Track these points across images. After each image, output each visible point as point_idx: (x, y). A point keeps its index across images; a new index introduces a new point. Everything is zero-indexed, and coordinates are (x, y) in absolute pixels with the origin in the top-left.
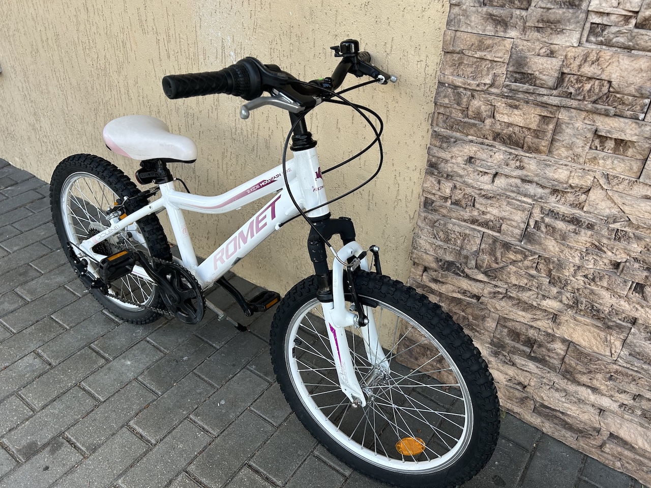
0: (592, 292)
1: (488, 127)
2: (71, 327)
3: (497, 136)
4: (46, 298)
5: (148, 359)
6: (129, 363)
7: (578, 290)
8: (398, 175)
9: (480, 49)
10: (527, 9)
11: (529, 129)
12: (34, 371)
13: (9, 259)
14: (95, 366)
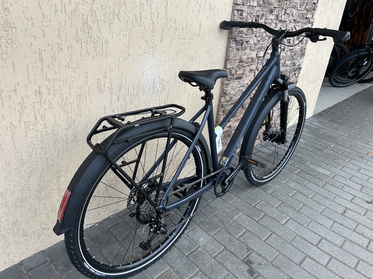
11: (242, 73)
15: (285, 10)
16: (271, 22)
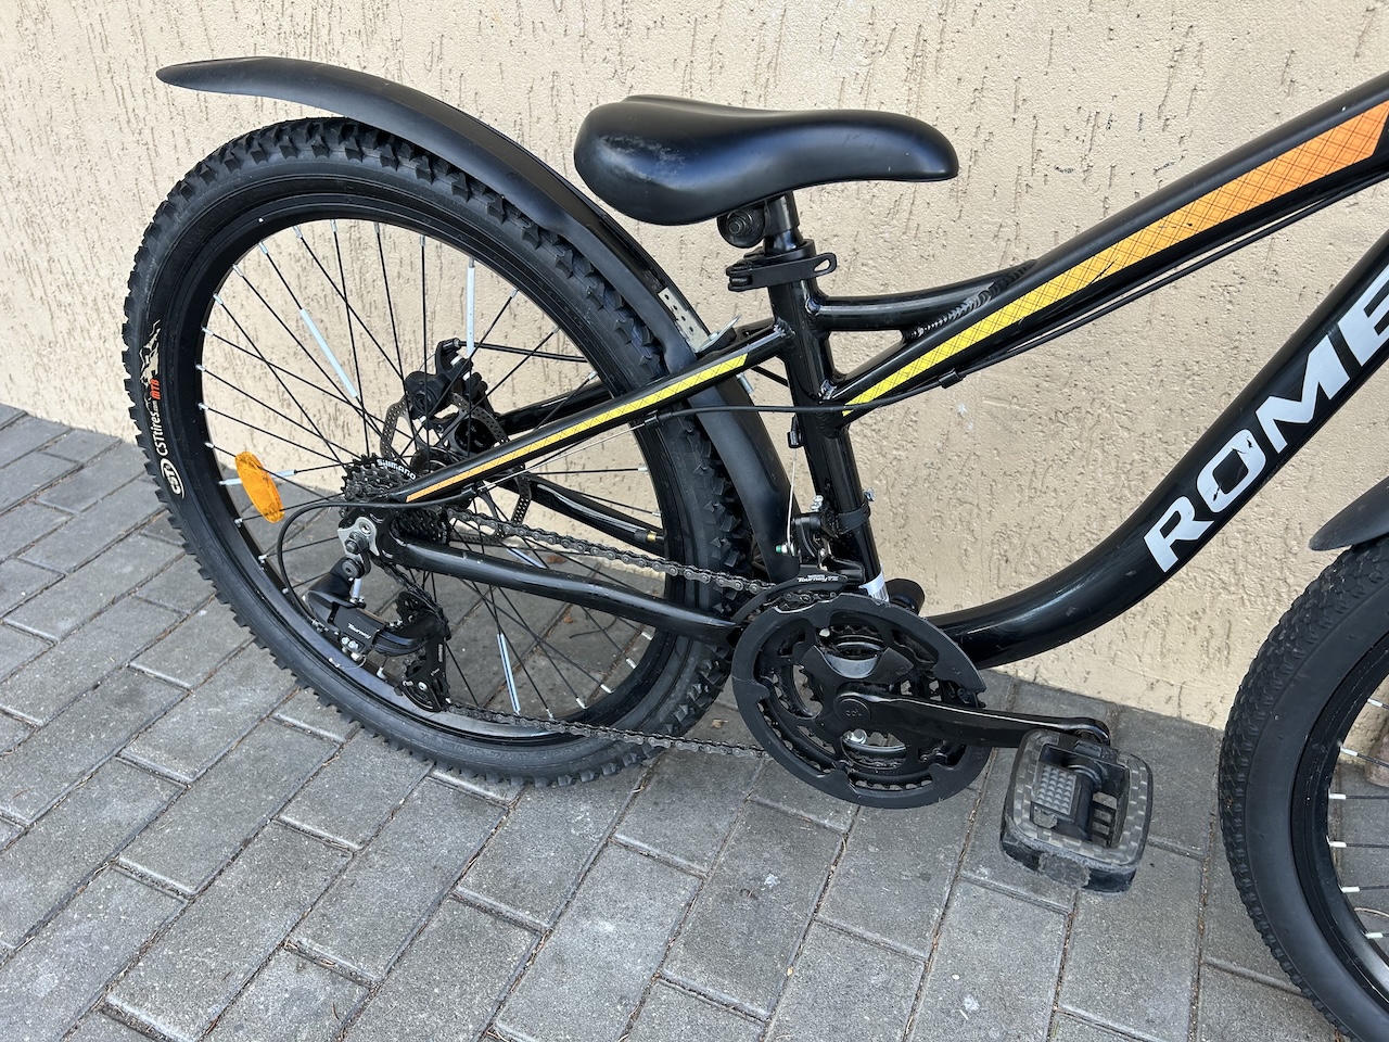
2: (365, 843)
4: (238, 762)
5: (658, 904)
6: (609, 927)
12: (317, 1014)
13: (60, 660)
14: (513, 959)
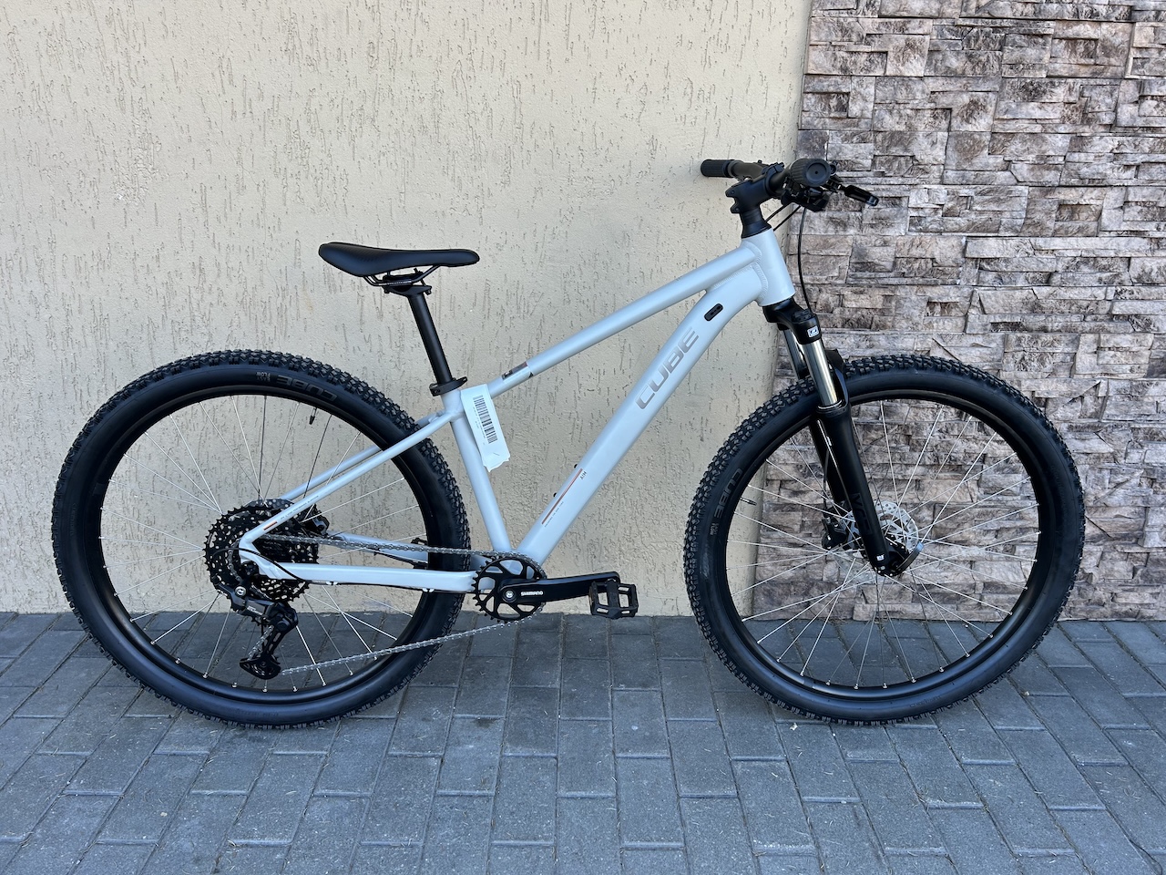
0: (949, 444)
1: (838, 316)
3: (847, 323)
7: (936, 446)
8: (737, 390)
9: (825, 247)
10: (860, 211)
11: (875, 309)
15: (1141, 85)
16: (1038, 129)
